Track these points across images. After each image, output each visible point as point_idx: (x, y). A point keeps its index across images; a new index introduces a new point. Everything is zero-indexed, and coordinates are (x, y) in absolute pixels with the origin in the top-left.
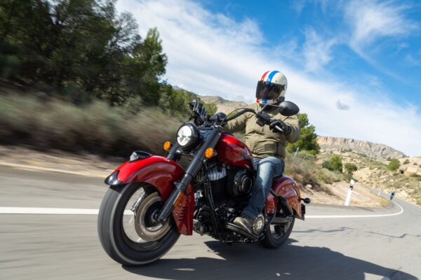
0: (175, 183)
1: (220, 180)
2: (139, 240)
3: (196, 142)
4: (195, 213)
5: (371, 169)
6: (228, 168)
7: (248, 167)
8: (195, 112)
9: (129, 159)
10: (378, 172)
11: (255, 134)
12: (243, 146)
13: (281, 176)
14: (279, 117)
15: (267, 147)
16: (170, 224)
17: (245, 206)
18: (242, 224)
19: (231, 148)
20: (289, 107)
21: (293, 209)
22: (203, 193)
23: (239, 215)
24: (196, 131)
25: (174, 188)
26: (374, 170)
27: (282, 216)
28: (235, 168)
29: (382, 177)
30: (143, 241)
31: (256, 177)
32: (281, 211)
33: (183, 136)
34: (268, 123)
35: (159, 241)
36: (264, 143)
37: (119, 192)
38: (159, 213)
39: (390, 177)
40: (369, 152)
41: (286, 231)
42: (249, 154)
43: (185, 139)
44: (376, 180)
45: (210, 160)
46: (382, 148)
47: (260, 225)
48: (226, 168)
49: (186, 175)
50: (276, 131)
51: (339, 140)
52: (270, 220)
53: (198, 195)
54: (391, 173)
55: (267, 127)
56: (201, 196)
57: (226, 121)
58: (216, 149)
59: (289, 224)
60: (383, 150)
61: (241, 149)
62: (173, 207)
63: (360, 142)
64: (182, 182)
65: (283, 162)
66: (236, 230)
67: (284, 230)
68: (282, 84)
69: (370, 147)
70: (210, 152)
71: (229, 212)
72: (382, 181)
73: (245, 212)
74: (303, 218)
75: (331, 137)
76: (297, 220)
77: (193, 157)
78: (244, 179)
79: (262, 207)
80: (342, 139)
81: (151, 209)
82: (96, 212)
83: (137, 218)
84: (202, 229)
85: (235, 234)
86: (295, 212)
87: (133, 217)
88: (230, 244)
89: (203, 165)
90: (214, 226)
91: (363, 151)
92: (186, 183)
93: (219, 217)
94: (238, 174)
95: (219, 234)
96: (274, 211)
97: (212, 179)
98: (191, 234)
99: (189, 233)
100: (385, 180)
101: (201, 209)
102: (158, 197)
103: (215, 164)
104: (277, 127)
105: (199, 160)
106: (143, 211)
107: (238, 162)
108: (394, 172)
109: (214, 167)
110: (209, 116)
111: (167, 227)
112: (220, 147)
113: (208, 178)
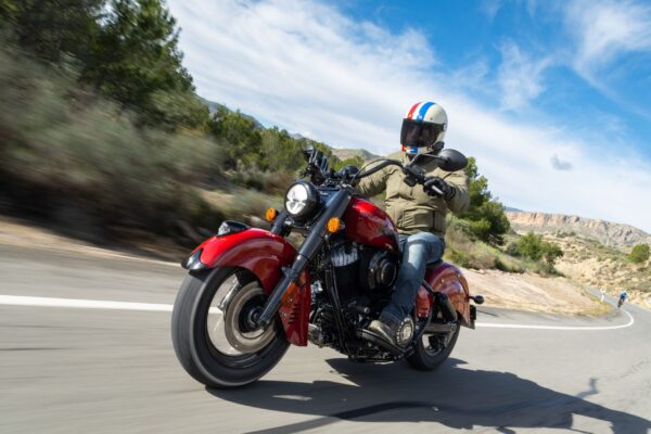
0: (283, 269)
1: (349, 266)
2: (230, 351)
3: (314, 209)
4: (311, 314)
5: (600, 260)
6: (361, 248)
7: (390, 247)
8: (312, 164)
9: (217, 232)
10: (612, 265)
11: (400, 199)
12: (384, 216)
13: (440, 261)
14: (438, 173)
15: (419, 218)
16: (275, 329)
17: (385, 305)
18: (381, 330)
19: (366, 219)
20: (453, 159)
21: (458, 312)
22: (323, 286)
23: (376, 318)
24: (314, 193)
25: (281, 275)
26: (604, 263)
27: (441, 321)
28: (370, 248)
29: (618, 273)
30: (236, 352)
31: (401, 261)
32: (440, 315)
33: (295, 200)
34: (421, 181)
35: (259, 353)
36: (413, 213)
37: (203, 280)
38: (259, 312)
39: (632, 274)
40: (605, 237)
41: (446, 345)
42: (392, 228)
43: (297, 204)
44: (609, 279)
45: (335, 236)
46: (626, 231)
47: (407, 333)
48: (358, 248)
49: (299, 258)
50: (433, 193)
51: (555, 218)
52: (422, 328)
53: (316, 288)
54: (635, 268)
55: (419, 188)
56: (320, 289)
57: (359, 178)
58: (343, 219)
59: (451, 335)
60: (628, 234)
61: (379, 220)
62: (281, 304)
63: (589, 221)
64: (294, 266)
65: (442, 240)
66: (372, 338)
67: (442, 343)
68: (439, 122)
69: (607, 228)
70: (334, 224)
71: (363, 314)
72: (618, 280)
73: (385, 313)
74: (472, 327)
75: (542, 214)
76: (463, 329)
77: (309, 232)
78: (385, 266)
79: (410, 306)
80: (559, 216)
81: (247, 306)
82: (170, 308)
83: (227, 319)
84: (321, 337)
85: (370, 345)
86: (460, 316)
87: (222, 318)
88: (362, 360)
89: (324, 242)
90: (339, 334)
91: (594, 235)
92: (299, 270)
93: (347, 320)
94: (376, 258)
95: (347, 345)
96: (428, 314)
97: (337, 265)
98: (305, 345)
99: (303, 343)
100: (623, 278)
101: (320, 309)
102: (258, 289)
103: (342, 242)
104: (434, 188)
105: (318, 235)
106: (237, 309)
107: (375, 239)
108: (640, 266)
109: (340, 246)
110: (333, 171)
111: (271, 333)
112: (349, 217)
113: (330, 263)
